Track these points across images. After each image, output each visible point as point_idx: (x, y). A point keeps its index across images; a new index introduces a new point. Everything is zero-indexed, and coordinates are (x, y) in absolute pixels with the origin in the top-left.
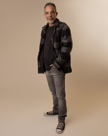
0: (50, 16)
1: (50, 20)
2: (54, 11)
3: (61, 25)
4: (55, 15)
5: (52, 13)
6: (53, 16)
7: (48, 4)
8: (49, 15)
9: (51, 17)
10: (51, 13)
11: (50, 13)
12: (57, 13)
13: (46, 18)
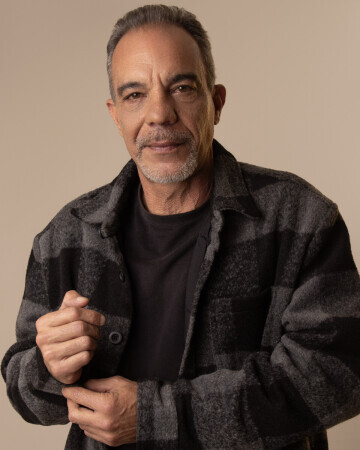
0: (156, 117)
1: (162, 157)
2: (192, 77)
3: (268, 200)
4: (203, 109)
5: (177, 94)
6: (187, 121)
7: (140, 18)
8: (152, 109)
9: (165, 124)
10: (167, 92)
11: (155, 94)
12: (219, 95)
13: (124, 134)
